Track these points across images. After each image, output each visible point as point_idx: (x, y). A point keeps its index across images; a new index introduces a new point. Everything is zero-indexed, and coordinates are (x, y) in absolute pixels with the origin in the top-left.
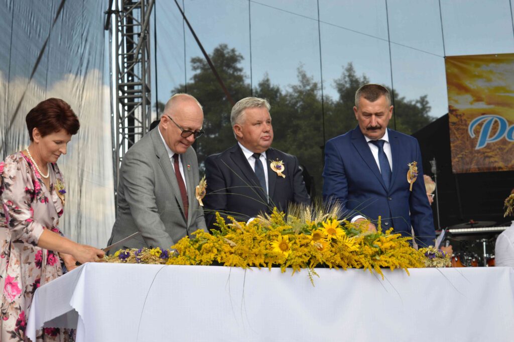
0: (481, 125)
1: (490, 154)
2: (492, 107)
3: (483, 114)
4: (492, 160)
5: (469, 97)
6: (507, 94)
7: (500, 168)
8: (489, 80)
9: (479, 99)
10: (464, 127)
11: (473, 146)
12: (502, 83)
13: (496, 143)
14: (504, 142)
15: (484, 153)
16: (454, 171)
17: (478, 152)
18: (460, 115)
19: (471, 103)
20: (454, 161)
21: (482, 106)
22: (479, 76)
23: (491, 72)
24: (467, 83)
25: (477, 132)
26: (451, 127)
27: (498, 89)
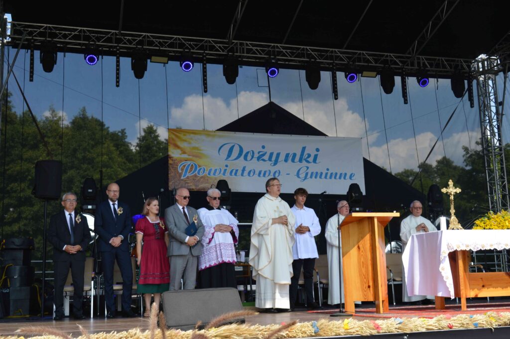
0: (184, 166)
1: (188, 182)
2: (191, 157)
3: (186, 161)
4: (189, 185)
5: (179, 151)
6: (198, 151)
7: (193, 189)
8: (190, 143)
9: (184, 153)
10: (176, 167)
11: (180, 177)
12: (197, 146)
13: (192, 176)
14: (195, 176)
15: (185, 181)
16: (170, 189)
17: (182, 180)
18: (175, 160)
19: (180, 154)
21: (185, 156)
22: (185, 141)
24: (179, 143)
25: (182, 170)
26: (170, 166)
27: (195, 148)
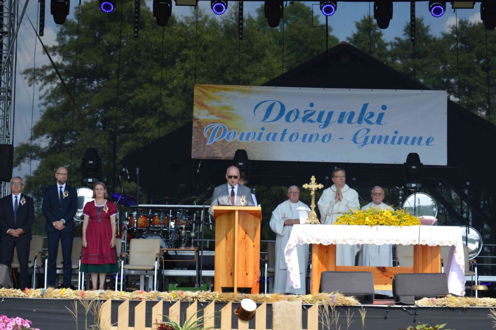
0: (211, 129)
1: (215, 148)
2: (219, 118)
3: (214, 123)
4: (216, 152)
5: (206, 112)
6: (229, 111)
7: (220, 157)
8: (219, 102)
9: (212, 113)
10: (202, 130)
11: (205, 142)
12: (227, 104)
13: (220, 142)
14: (224, 141)
15: (211, 147)
16: (192, 157)
17: (208, 146)
18: (200, 123)
19: (207, 115)
20: (193, 151)
21: (213, 117)
22: (214, 99)
23: (222, 96)
24: (206, 102)
25: (209, 134)
26: (194, 130)
27: (225, 107)
